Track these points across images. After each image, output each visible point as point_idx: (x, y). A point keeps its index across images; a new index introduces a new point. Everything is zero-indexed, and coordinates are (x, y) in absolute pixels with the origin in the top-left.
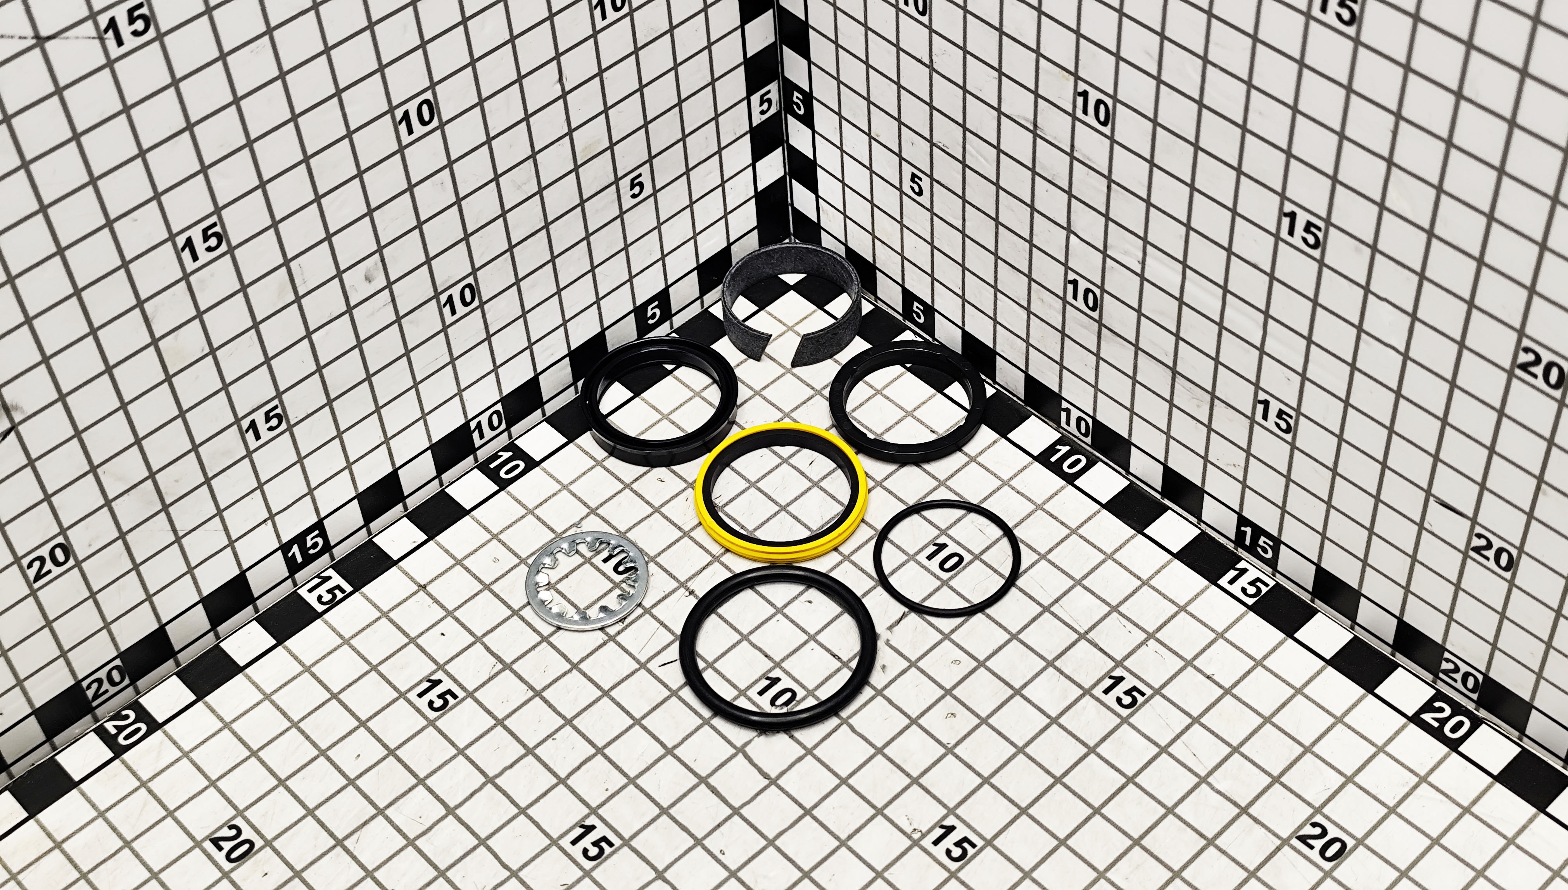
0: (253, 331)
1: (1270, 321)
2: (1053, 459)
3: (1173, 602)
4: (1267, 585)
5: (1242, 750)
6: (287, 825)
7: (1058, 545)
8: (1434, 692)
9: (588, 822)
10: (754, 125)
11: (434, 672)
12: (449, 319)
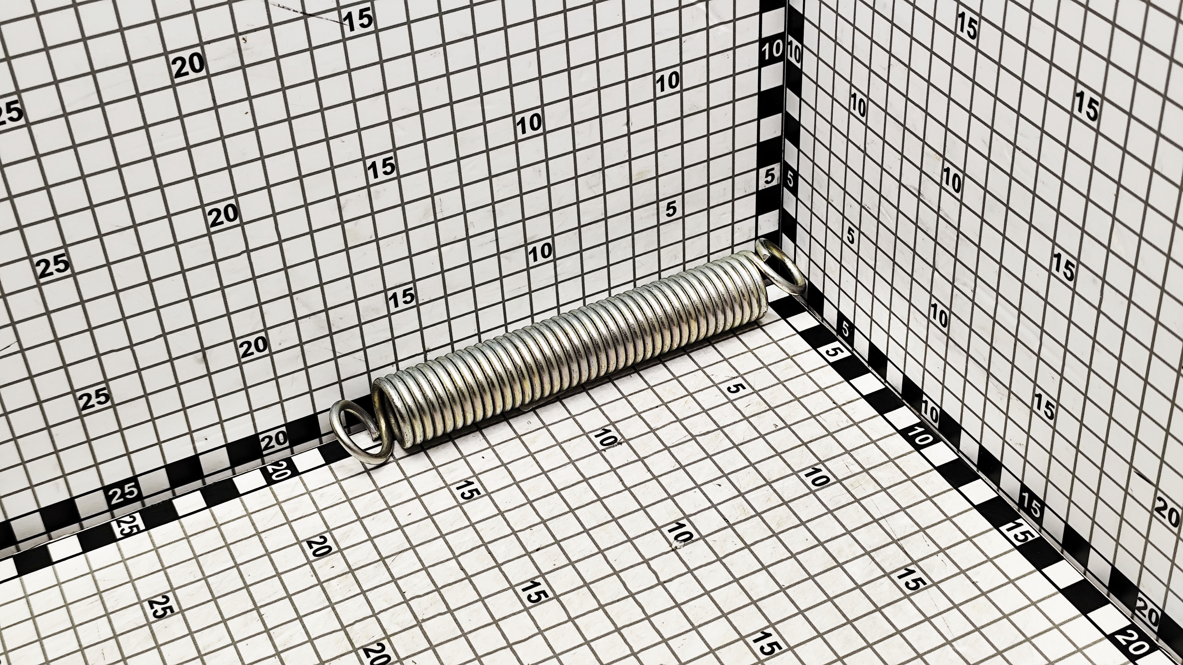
0: (404, 234)
1: (1044, 334)
2: (910, 434)
3: (964, 534)
4: (1033, 536)
5: (982, 630)
6: (355, 543)
7: (896, 485)
8: (1129, 623)
9: (536, 581)
10: (760, 189)
11: (471, 477)
12: (532, 263)
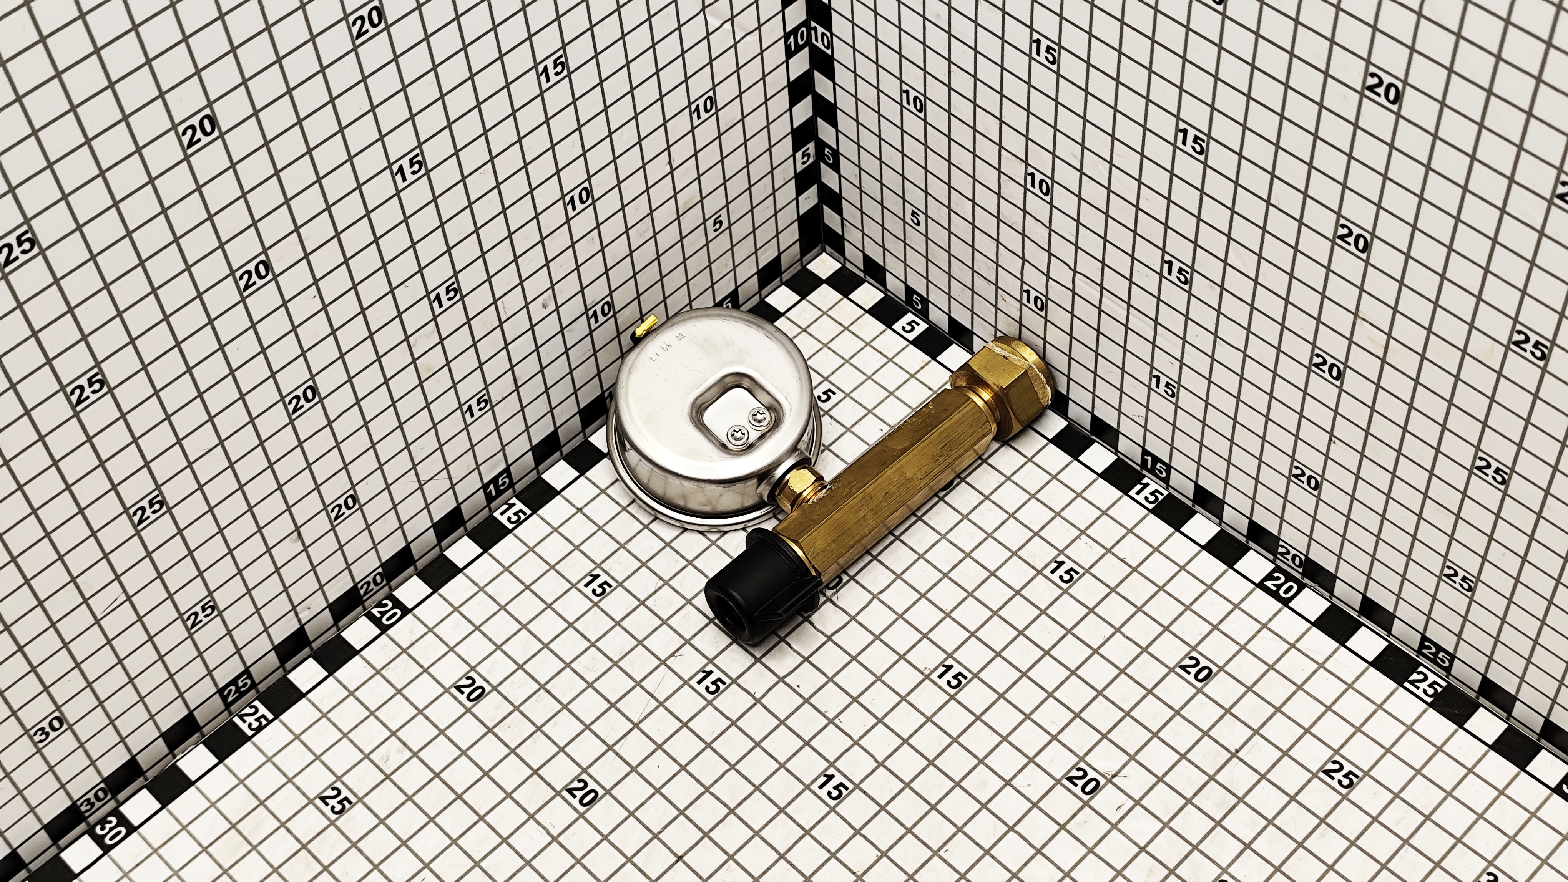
0: (473, 348)
1: (1159, 326)
3: (1098, 508)
4: (1162, 495)
5: (1144, 609)
6: (506, 676)
7: (1019, 469)
8: (1273, 566)
9: (707, 669)
10: (798, 172)
11: (594, 569)
12: (594, 326)
